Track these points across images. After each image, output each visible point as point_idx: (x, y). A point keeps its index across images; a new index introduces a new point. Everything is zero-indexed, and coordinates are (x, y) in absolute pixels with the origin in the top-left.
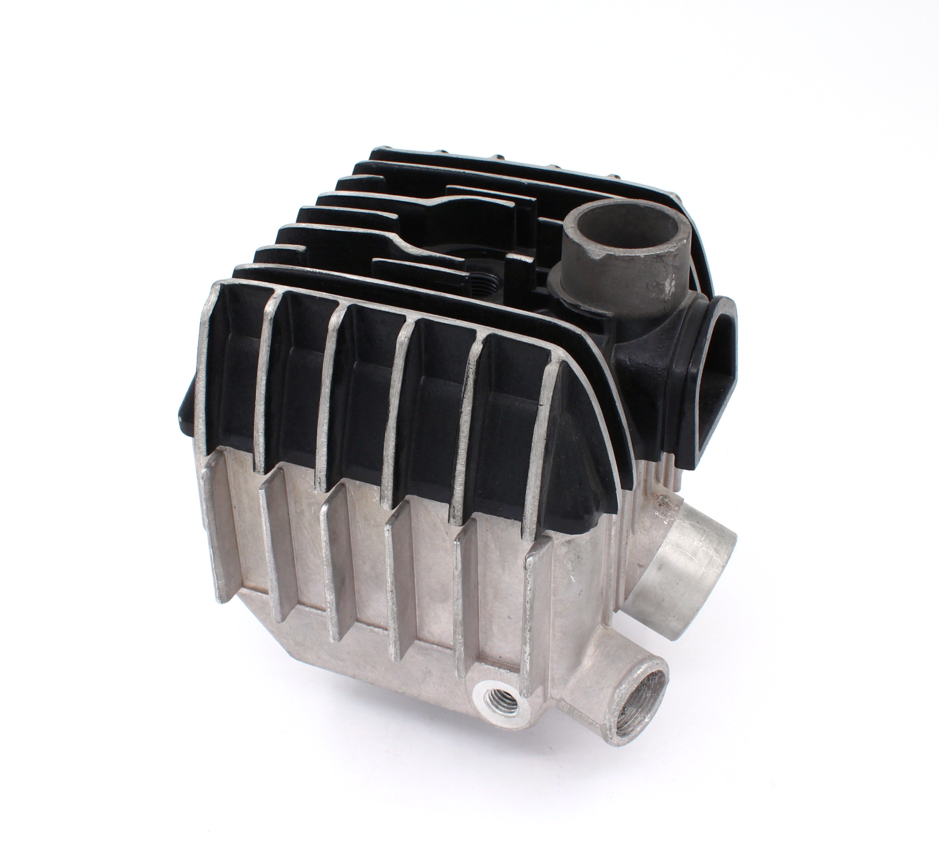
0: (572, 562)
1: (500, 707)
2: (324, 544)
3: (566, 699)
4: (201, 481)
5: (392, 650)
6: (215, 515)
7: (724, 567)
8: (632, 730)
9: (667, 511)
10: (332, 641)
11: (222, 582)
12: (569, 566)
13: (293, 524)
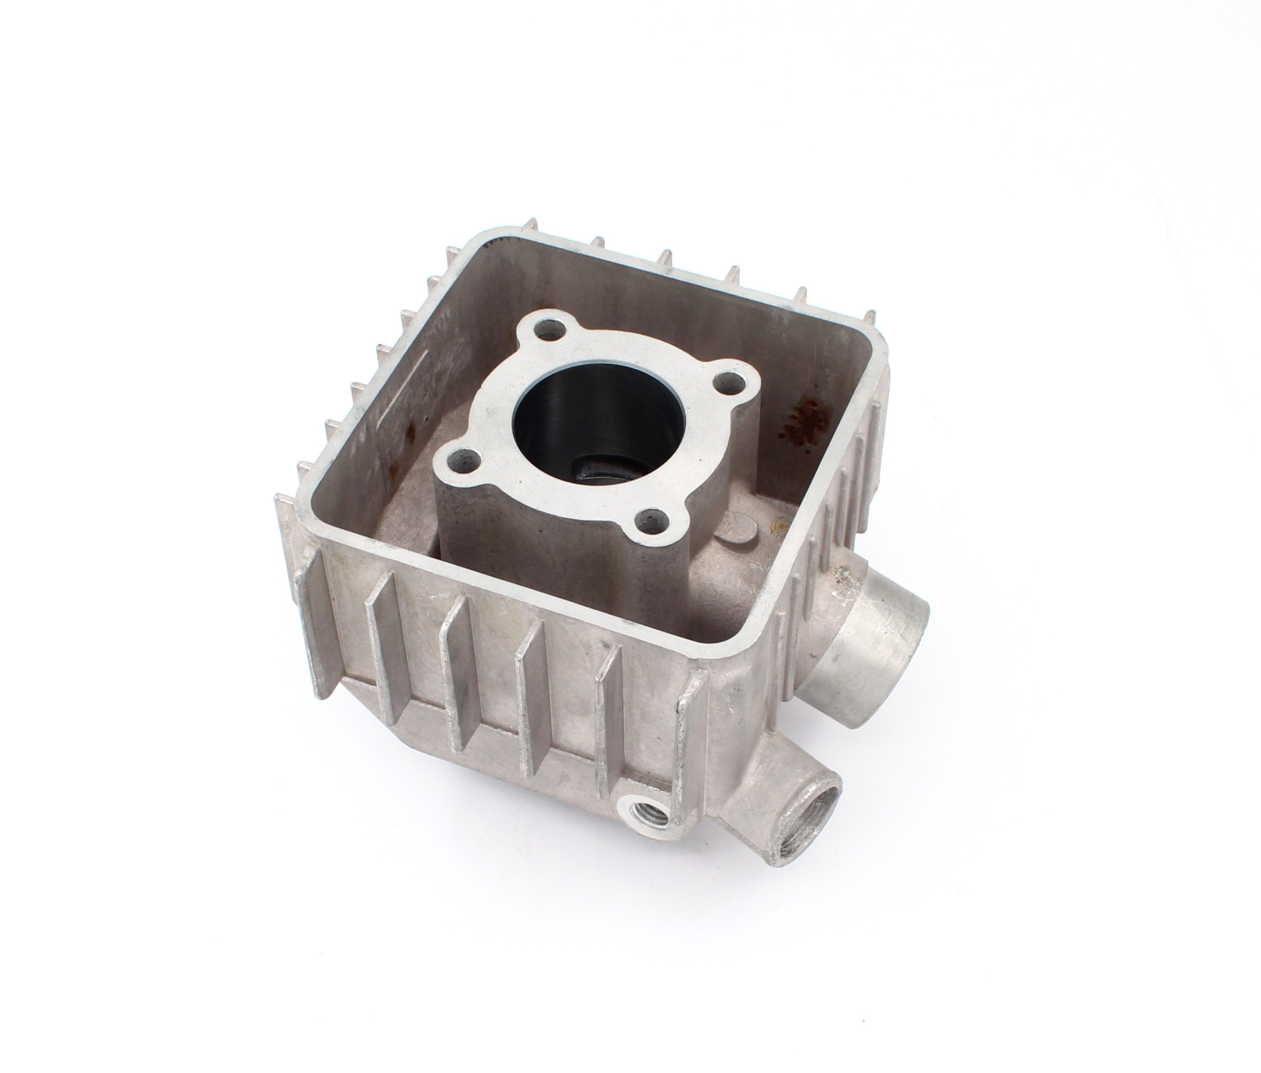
0: (731, 696)
1: (648, 816)
2: (444, 664)
3: (723, 818)
4: (295, 585)
5: (524, 767)
6: (312, 616)
7: (911, 657)
8: (799, 846)
9: (846, 589)
10: (453, 751)
11: (322, 680)
12: (728, 699)
13: (404, 623)
